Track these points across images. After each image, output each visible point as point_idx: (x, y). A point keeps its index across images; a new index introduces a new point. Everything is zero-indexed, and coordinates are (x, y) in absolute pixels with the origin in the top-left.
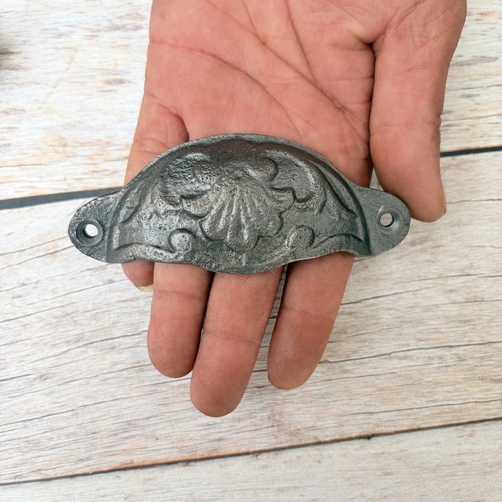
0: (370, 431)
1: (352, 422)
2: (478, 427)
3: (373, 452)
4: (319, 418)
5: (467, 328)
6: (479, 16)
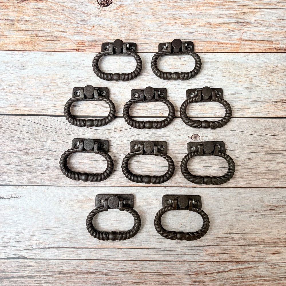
0: (195, 186)
2: (224, 189)
3: (196, 191)
4: (182, 181)
5: (224, 163)
6: (238, 82)
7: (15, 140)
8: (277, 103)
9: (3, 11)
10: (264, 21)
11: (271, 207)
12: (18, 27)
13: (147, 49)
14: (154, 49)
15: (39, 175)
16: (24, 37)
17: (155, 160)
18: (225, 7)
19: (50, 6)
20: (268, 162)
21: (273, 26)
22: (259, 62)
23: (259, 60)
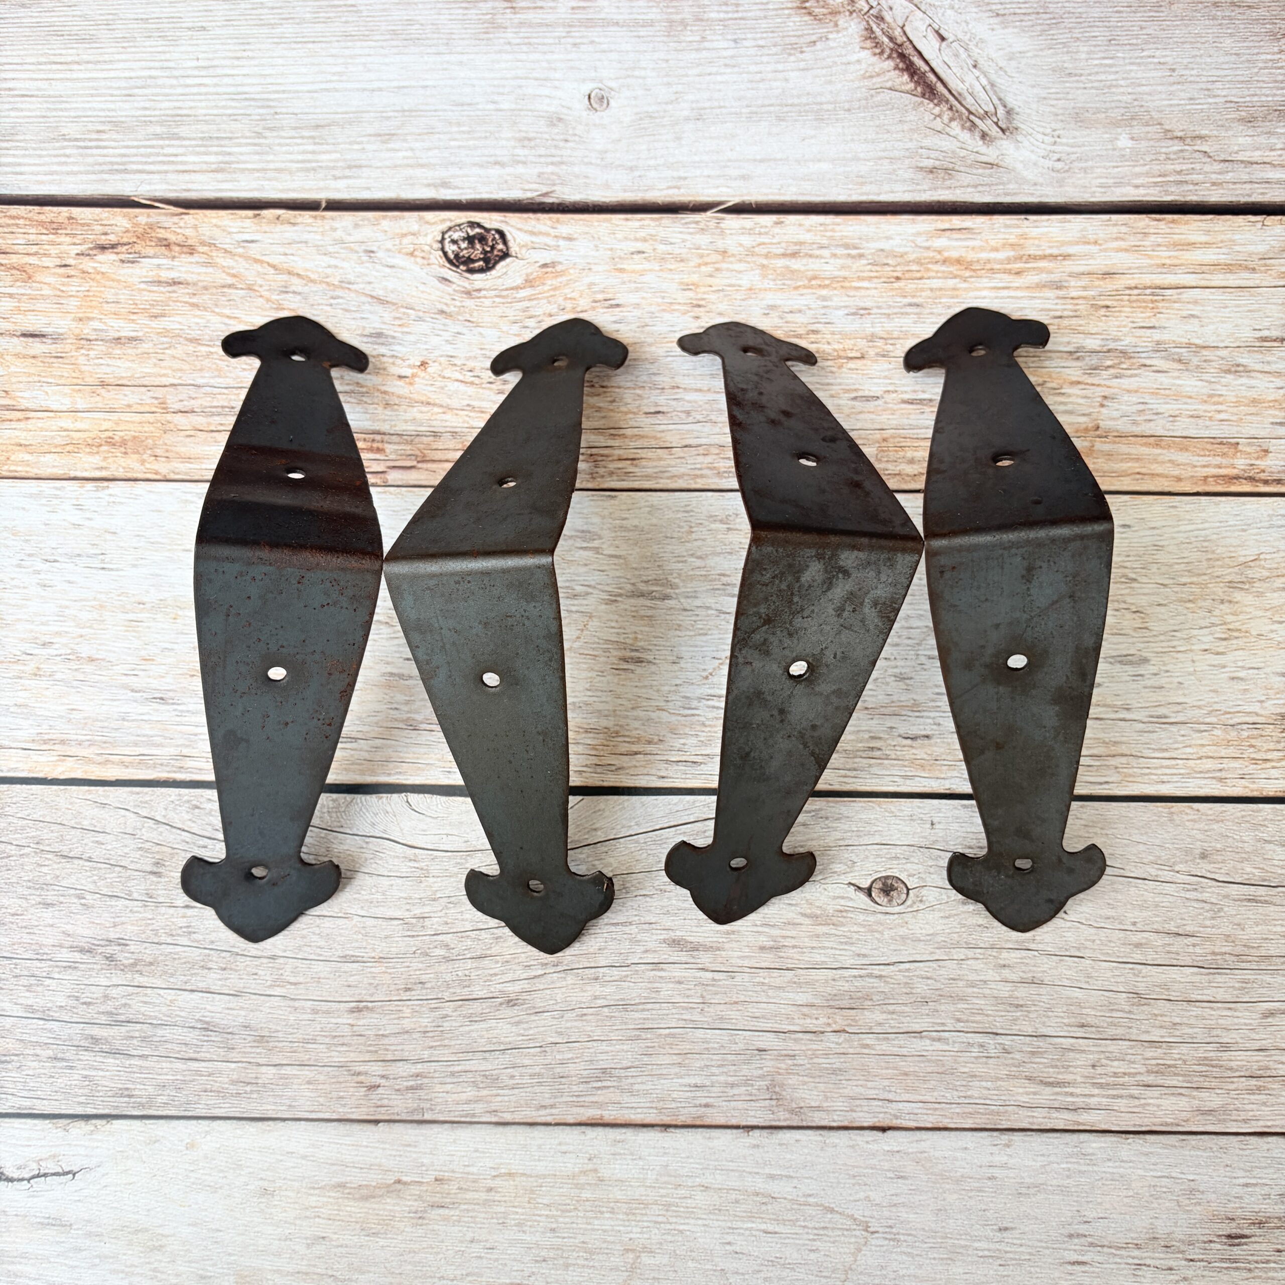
0: (886, 1123)
1: (865, 1109)
2: (1017, 1136)
3: (887, 1148)
5: (1019, 1014)
7: (62, 899)
8: (1259, 732)
9: (11, 296)
10: (1197, 346)
11: (1234, 1225)
12: (84, 368)
13: (666, 475)
14: (697, 476)
15: (168, 1065)
16: (107, 416)
17: (702, 997)
18: (1018, 281)
19: (228, 274)
20: (1219, 1008)
21: (1237, 370)
22: (1175, 535)
23: (1174, 527)
